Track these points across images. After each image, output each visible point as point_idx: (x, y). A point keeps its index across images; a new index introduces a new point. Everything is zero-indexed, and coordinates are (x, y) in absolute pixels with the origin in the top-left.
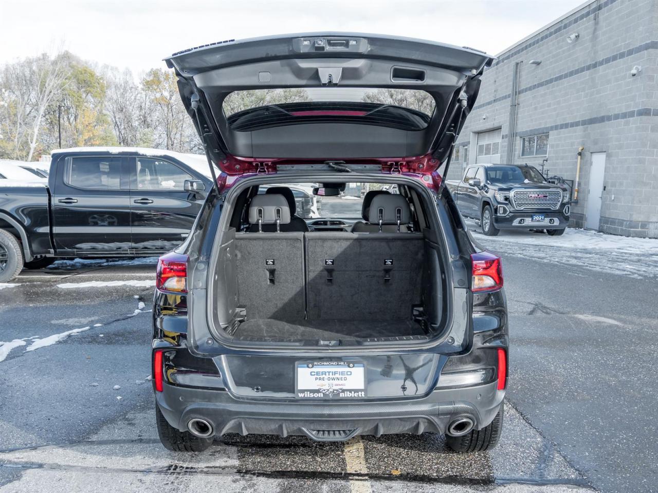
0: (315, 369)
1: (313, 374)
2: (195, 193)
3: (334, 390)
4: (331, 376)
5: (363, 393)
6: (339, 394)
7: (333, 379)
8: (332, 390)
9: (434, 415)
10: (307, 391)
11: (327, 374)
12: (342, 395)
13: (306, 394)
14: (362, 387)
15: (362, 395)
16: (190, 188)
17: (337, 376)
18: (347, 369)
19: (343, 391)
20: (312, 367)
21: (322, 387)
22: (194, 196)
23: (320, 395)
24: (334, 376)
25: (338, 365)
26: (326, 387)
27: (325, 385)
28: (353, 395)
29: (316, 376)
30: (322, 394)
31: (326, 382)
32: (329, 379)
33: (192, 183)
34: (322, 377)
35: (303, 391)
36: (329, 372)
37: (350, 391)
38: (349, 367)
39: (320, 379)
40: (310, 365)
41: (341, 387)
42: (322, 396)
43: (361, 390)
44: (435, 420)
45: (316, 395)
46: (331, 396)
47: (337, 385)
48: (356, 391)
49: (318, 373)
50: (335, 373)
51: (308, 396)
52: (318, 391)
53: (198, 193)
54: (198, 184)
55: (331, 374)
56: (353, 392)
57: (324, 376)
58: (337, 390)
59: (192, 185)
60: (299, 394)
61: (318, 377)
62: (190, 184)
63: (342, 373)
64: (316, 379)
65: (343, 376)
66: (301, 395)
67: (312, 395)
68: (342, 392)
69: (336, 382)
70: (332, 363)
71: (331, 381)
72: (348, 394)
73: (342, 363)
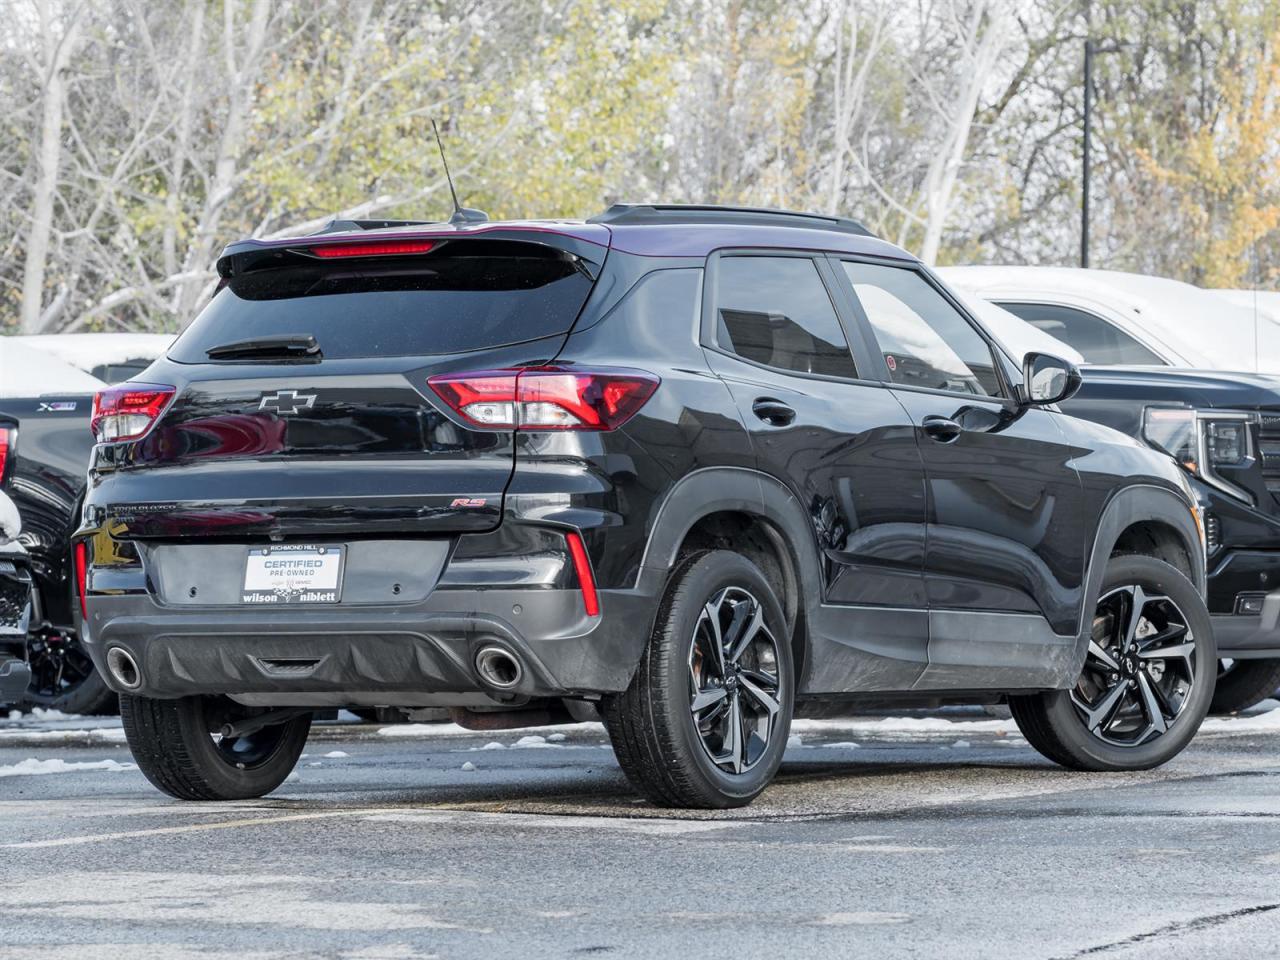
0: (273, 558)
1: (267, 565)
3: (293, 590)
4: (292, 568)
5: (333, 595)
6: (300, 596)
7: (295, 573)
8: (290, 591)
9: (435, 633)
10: (256, 592)
11: (288, 564)
12: (303, 598)
13: (254, 598)
14: (334, 586)
15: (331, 597)
17: (301, 567)
18: (317, 557)
19: (306, 591)
20: (268, 554)
21: (276, 587)
23: (274, 599)
24: (296, 569)
25: (304, 550)
26: (283, 587)
27: (282, 583)
28: (318, 597)
29: (272, 569)
30: (276, 597)
31: (285, 577)
32: (289, 573)
34: (280, 570)
35: (250, 593)
36: (290, 562)
37: (315, 591)
38: (319, 553)
39: (277, 573)
40: (266, 552)
41: (304, 586)
42: (276, 600)
43: (330, 591)
44: (440, 644)
45: (268, 599)
46: (288, 599)
47: (299, 583)
48: (324, 591)
49: (274, 564)
50: (299, 563)
51: (257, 600)
52: (270, 593)
55: (292, 564)
56: (319, 594)
57: (283, 568)
58: (298, 591)
60: (245, 597)
61: (275, 569)
63: (308, 564)
64: (272, 573)
65: (309, 569)
66: (247, 599)
67: (262, 599)
68: (303, 594)
69: (299, 577)
70: (295, 547)
71: (292, 576)
72: (312, 597)
73: (309, 547)
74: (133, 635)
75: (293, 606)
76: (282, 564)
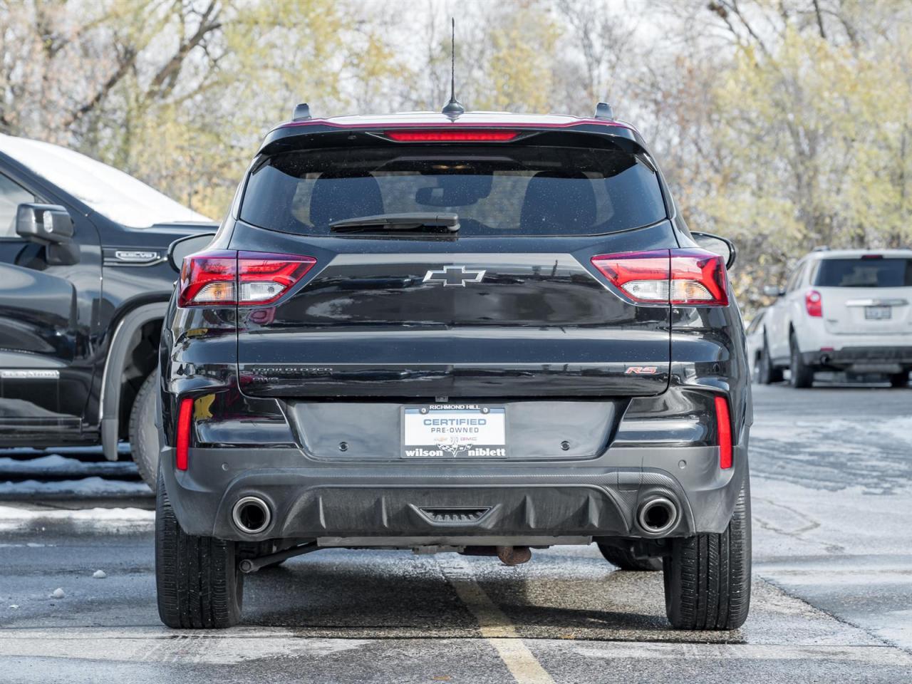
0: (431, 416)
1: (427, 422)
2: (47, 244)
3: (460, 446)
4: (455, 426)
5: (503, 451)
6: (467, 451)
7: (459, 431)
8: (456, 447)
9: (611, 485)
10: (419, 447)
11: (449, 422)
12: (471, 453)
13: (417, 453)
14: (502, 442)
15: (502, 453)
16: (34, 228)
17: (464, 425)
18: (481, 416)
19: (474, 447)
20: (427, 413)
21: (440, 443)
22: (41, 254)
23: (439, 454)
24: (459, 426)
25: (465, 409)
26: (448, 443)
27: (446, 439)
28: (488, 453)
29: (432, 426)
30: (441, 452)
31: (447, 435)
32: (452, 430)
33: (39, 214)
34: (441, 427)
35: (412, 448)
36: (452, 420)
37: (484, 447)
38: (483, 412)
39: (438, 430)
40: (424, 410)
41: (470, 442)
42: (442, 454)
43: (500, 447)
44: (614, 494)
45: (433, 454)
46: (455, 455)
47: (464, 439)
48: (493, 447)
49: (435, 422)
50: (461, 421)
51: (421, 455)
52: (435, 448)
53: (54, 243)
54: (57, 219)
55: (455, 422)
56: (488, 450)
57: (444, 425)
58: (464, 447)
59: (40, 220)
60: (407, 452)
61: (436, 427)
62: (34, 218)
63: (472, 422)
64: (433, 430)
65: (473, 427)
66: (410, 454)
67: (426, 454)
68: (471, 449)
69: (463, 434)
70: (456, 407)
71: (455, 434)
72: (480, 453)
73: (472, 407)
74: (279, 486)
75: (461, 461)
76: (445, 422)
